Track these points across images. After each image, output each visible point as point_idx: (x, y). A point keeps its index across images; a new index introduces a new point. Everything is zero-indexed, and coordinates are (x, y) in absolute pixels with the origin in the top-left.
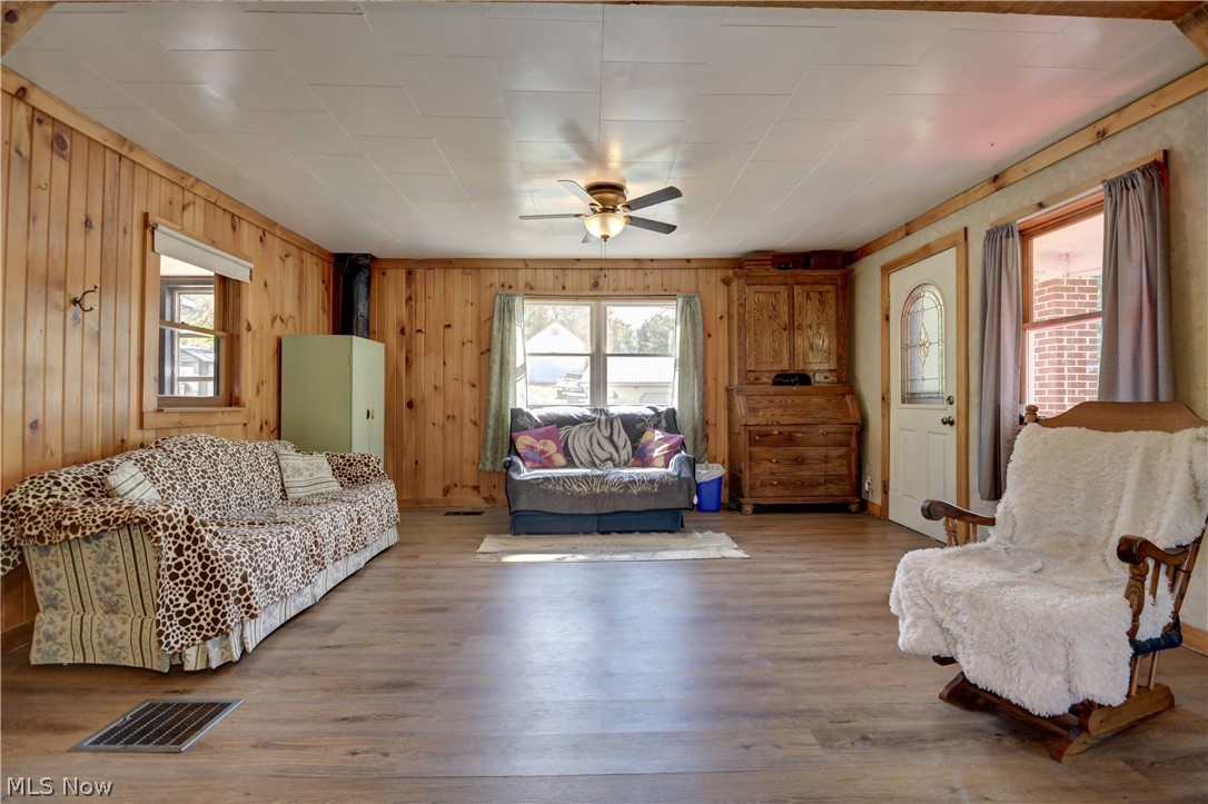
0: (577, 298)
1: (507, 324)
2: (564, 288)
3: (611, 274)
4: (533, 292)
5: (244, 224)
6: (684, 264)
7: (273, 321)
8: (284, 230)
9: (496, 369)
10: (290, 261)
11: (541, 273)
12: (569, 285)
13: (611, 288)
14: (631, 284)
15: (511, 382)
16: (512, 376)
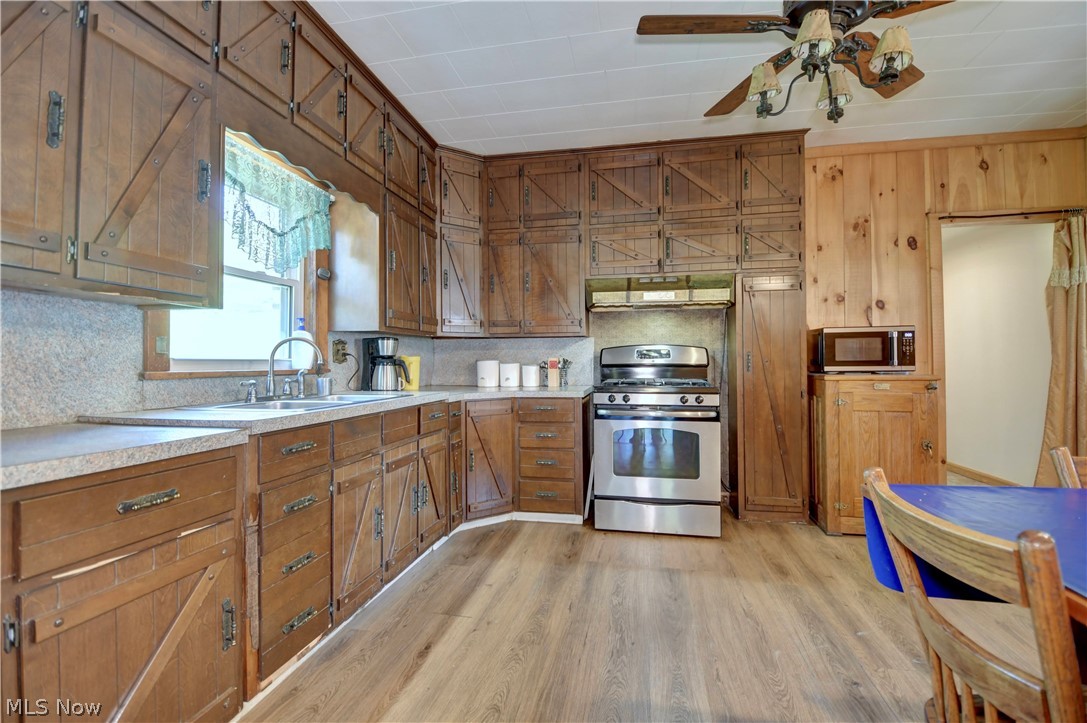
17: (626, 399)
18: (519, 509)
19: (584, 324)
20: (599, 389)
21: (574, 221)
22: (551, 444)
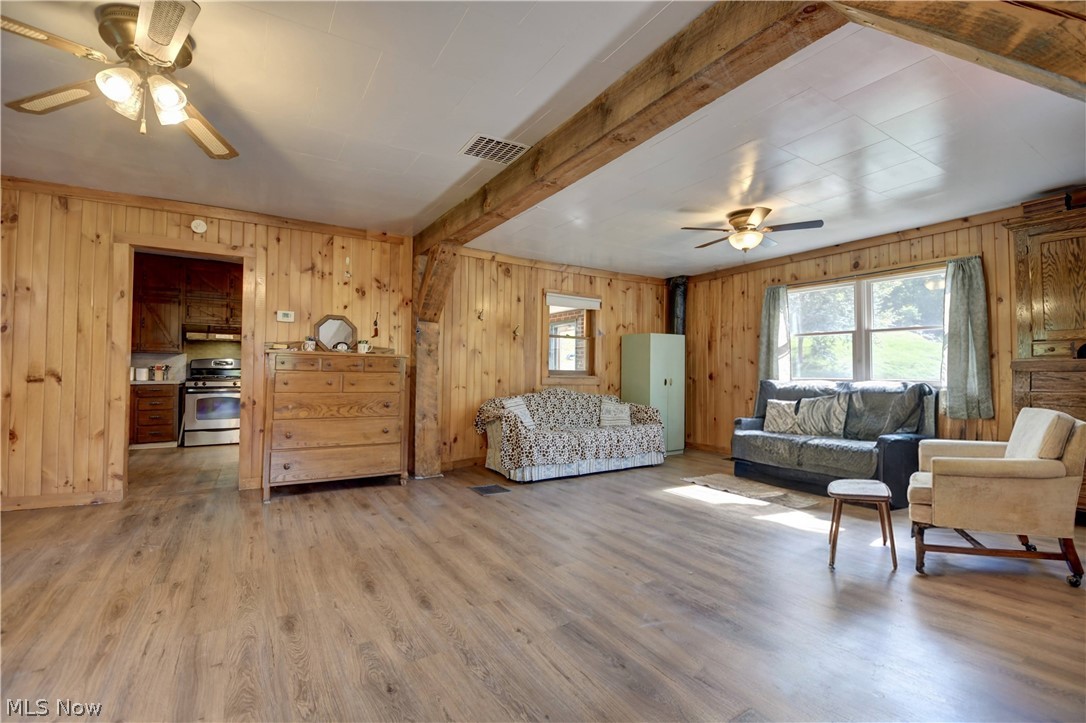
0: (837, 280)
1: (772, 312)
2: (825, 273)
3: (874, 251)
4: (797, 282)
5: (598, 280)
6: (959, 225)
7: (618, 328)
8: (624, 275)
9: (763, 349)
10: (630, 292)
11: (804, 264)
12: (831, 269)
13: (873, 266)
14: (894, 257)
15: (775, 359)
16: (775, 355)
17: (204, 384)
18: (138, 443)
19: (181, 346)
20: (188, 380)
21: (176, 293)
22: (158, 407)
